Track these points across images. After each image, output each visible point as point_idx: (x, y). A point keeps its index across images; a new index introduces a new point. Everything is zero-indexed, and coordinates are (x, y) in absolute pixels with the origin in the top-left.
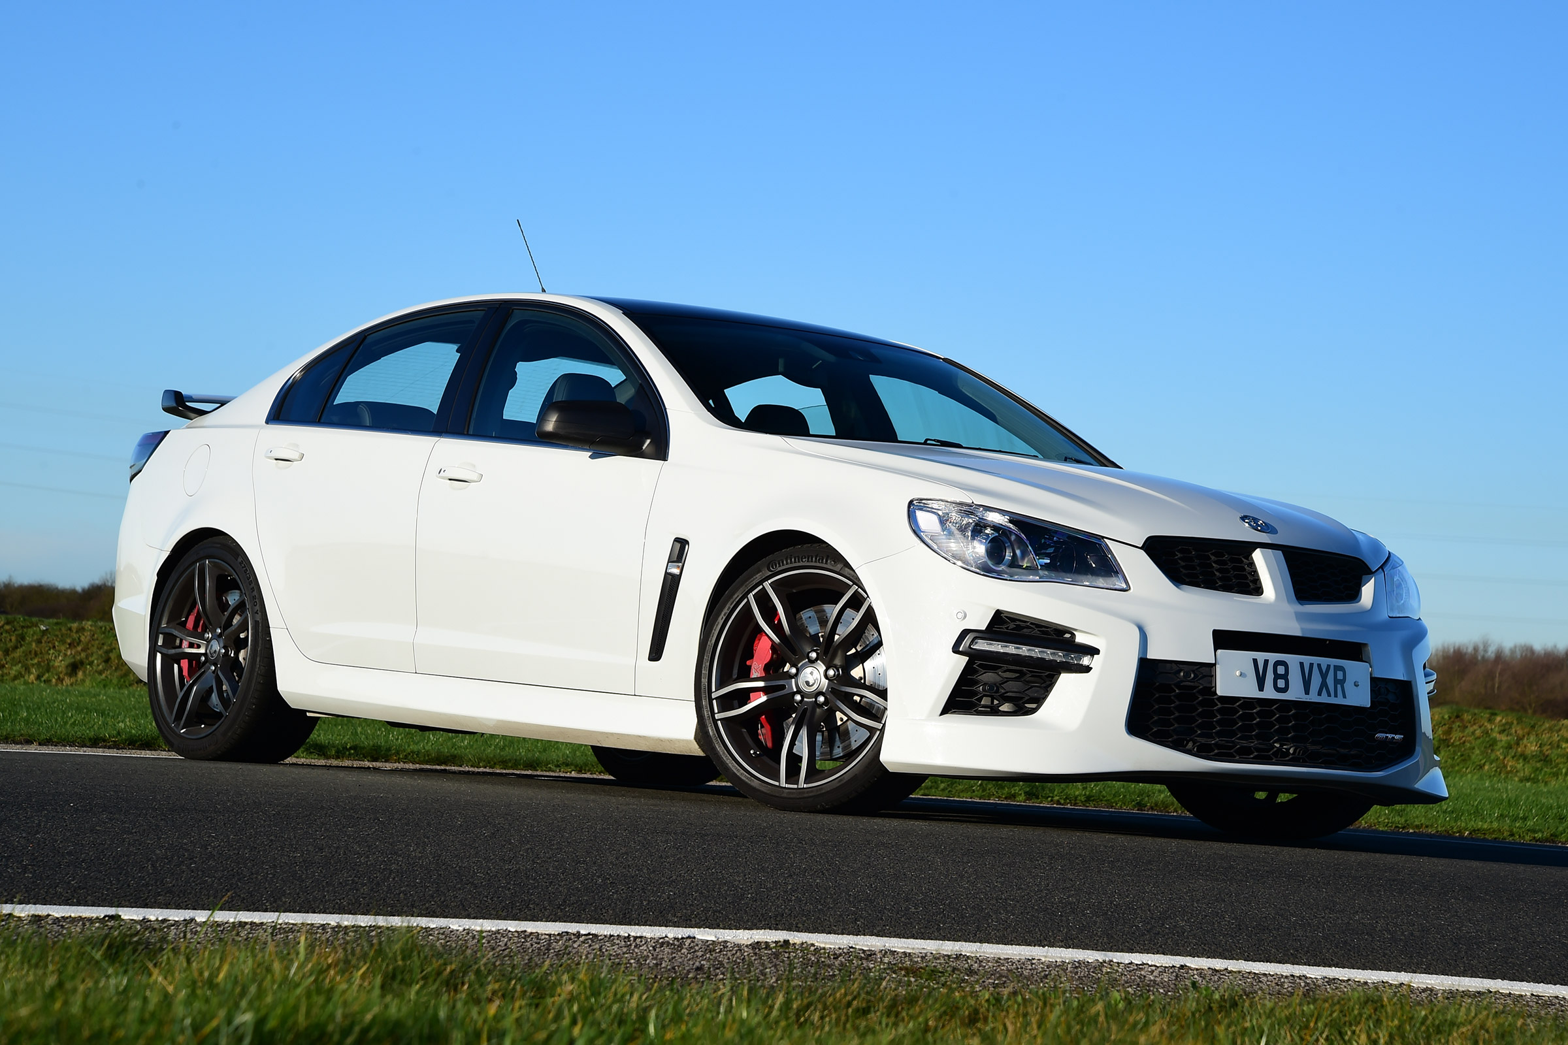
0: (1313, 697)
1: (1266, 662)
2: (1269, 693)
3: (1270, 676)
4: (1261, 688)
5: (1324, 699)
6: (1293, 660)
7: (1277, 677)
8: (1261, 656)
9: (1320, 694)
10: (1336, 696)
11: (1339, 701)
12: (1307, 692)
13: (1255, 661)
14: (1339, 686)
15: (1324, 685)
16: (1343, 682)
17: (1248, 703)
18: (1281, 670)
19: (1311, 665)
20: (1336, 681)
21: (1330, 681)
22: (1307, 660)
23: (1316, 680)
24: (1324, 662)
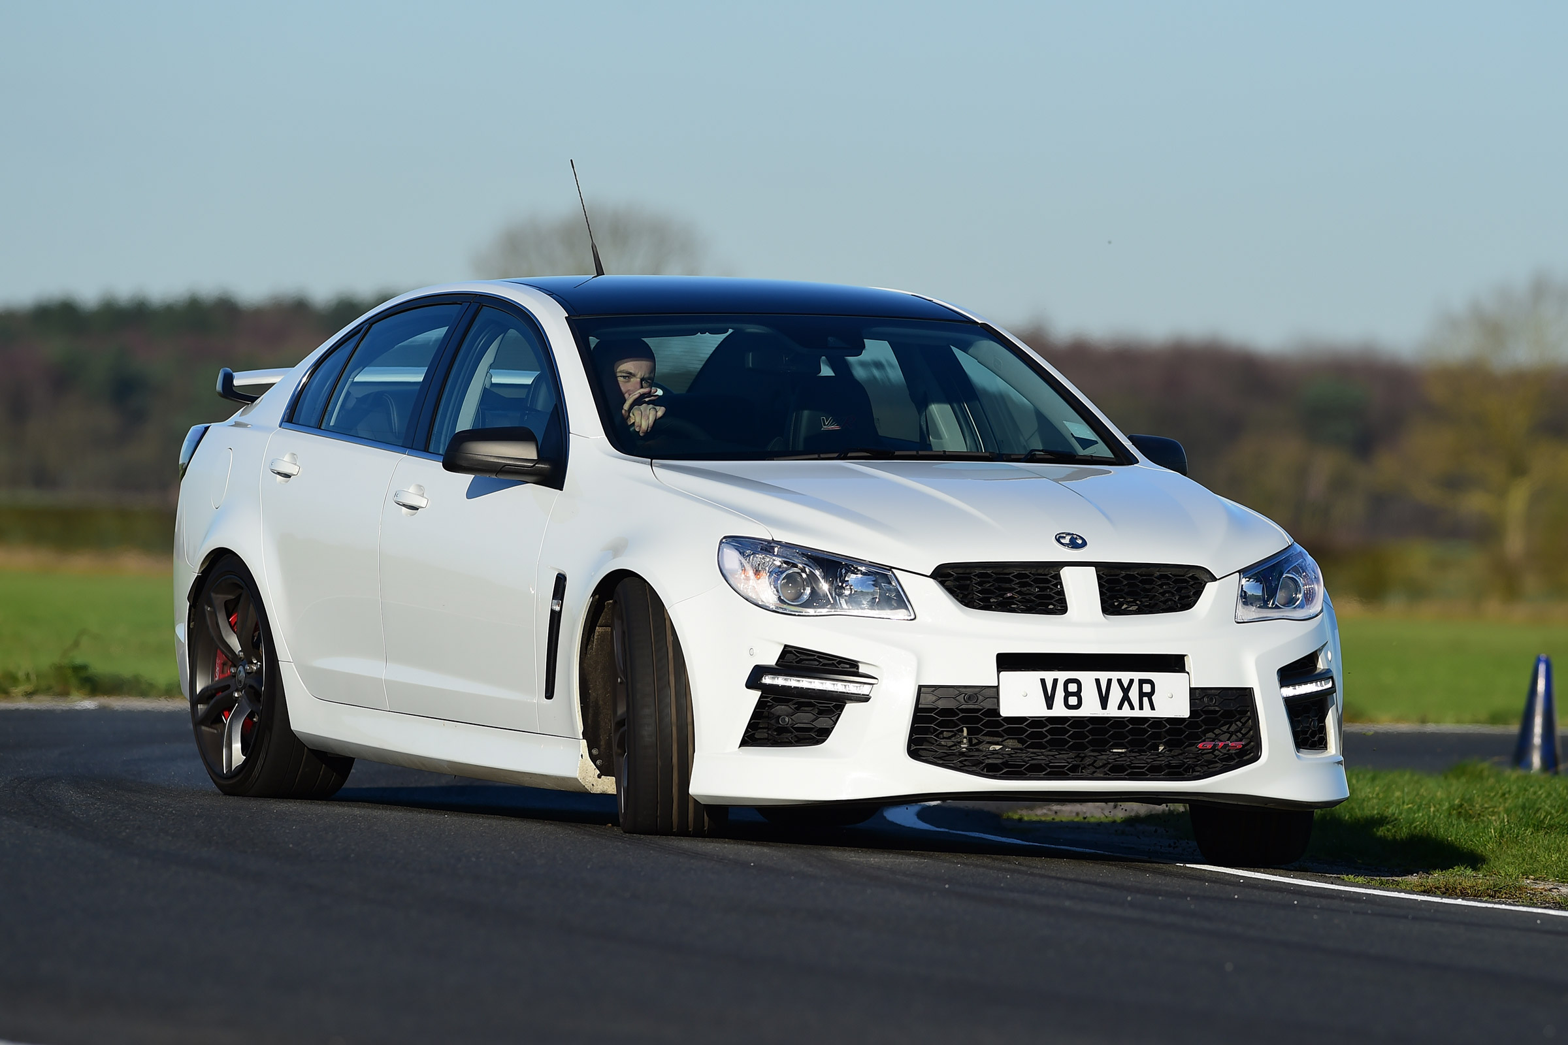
0: (1112, 711)
1: (1055, 681)
2: (1059, 710)
3: (1060, 694)
4: (1050, 706)
5: (1126, 712)
6: (1087, 678)
7: (1068, 694)
8: (1049, 676)
9: (1120, 707)
10: (1141, 708)
11: (1147, 713)
12: (1104, 706)
13: (1043, 681)
14: (1145, 700)
15: (1126, 698)
16: (1150, 695)
17: (1037, 722)
18: (1073, 688)
19: (1109, 681)
20: (1142, 695)
21: (1134, 694)
22: (1104, 676)
23: (1116, 694)
24: (1126, 676)
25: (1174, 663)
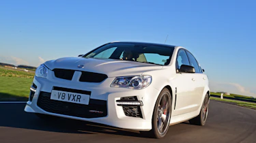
0: (70, 101)
1: (61, 93)
2: (60, 99)
5: (73, 102)
6: (66, 93)
7: (62, 96)
9: (72, 100)
11: (78, 102)
12: (69, 99)
13: (59, 92)
15: (74, 98)
16: (79, 99)
18: (64, 95)
21: (76, 98)
22: (70, 93)
23: (72, 97)
24: (75, 94)
25: (89, 93)
